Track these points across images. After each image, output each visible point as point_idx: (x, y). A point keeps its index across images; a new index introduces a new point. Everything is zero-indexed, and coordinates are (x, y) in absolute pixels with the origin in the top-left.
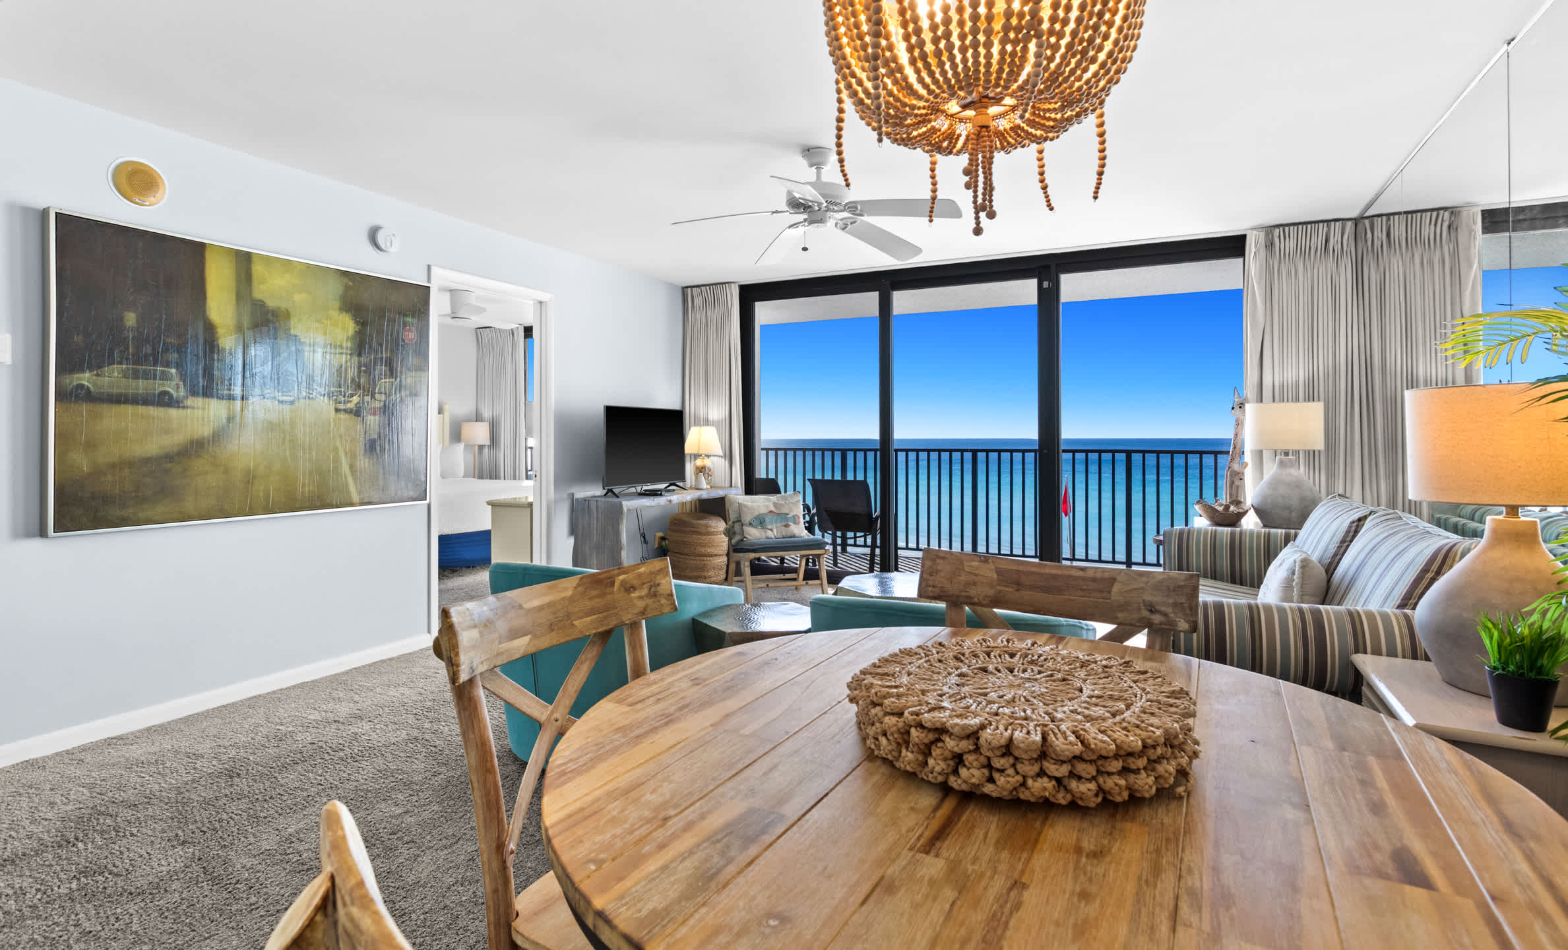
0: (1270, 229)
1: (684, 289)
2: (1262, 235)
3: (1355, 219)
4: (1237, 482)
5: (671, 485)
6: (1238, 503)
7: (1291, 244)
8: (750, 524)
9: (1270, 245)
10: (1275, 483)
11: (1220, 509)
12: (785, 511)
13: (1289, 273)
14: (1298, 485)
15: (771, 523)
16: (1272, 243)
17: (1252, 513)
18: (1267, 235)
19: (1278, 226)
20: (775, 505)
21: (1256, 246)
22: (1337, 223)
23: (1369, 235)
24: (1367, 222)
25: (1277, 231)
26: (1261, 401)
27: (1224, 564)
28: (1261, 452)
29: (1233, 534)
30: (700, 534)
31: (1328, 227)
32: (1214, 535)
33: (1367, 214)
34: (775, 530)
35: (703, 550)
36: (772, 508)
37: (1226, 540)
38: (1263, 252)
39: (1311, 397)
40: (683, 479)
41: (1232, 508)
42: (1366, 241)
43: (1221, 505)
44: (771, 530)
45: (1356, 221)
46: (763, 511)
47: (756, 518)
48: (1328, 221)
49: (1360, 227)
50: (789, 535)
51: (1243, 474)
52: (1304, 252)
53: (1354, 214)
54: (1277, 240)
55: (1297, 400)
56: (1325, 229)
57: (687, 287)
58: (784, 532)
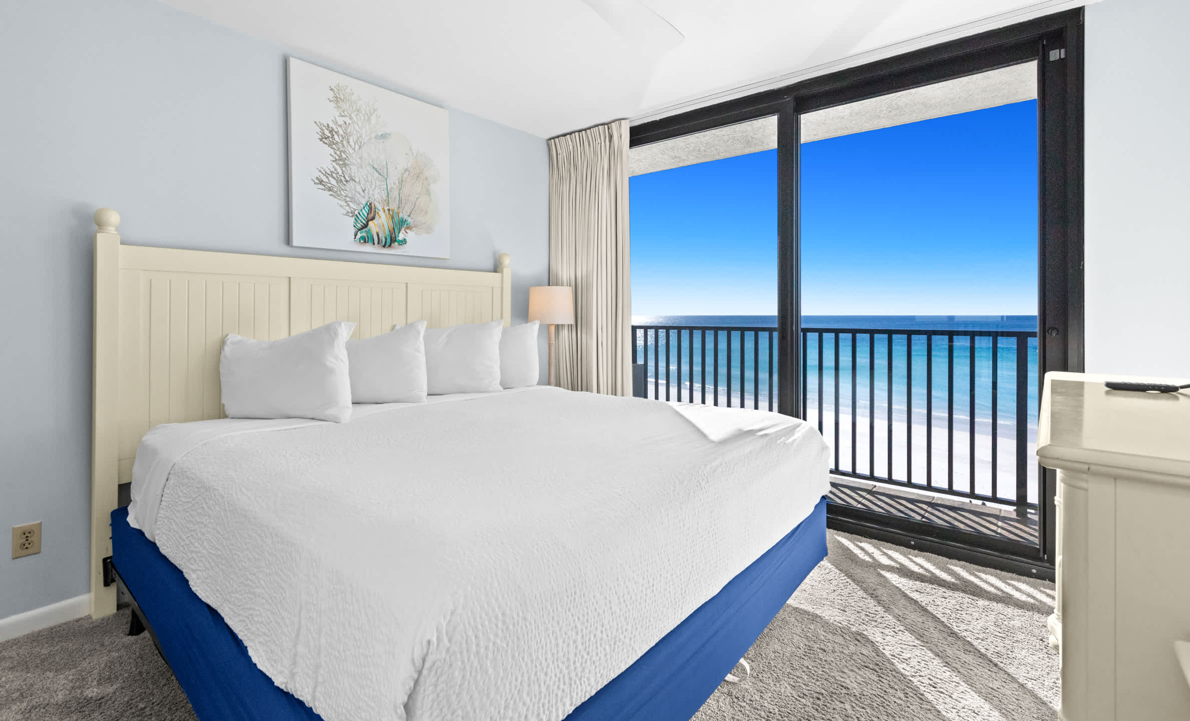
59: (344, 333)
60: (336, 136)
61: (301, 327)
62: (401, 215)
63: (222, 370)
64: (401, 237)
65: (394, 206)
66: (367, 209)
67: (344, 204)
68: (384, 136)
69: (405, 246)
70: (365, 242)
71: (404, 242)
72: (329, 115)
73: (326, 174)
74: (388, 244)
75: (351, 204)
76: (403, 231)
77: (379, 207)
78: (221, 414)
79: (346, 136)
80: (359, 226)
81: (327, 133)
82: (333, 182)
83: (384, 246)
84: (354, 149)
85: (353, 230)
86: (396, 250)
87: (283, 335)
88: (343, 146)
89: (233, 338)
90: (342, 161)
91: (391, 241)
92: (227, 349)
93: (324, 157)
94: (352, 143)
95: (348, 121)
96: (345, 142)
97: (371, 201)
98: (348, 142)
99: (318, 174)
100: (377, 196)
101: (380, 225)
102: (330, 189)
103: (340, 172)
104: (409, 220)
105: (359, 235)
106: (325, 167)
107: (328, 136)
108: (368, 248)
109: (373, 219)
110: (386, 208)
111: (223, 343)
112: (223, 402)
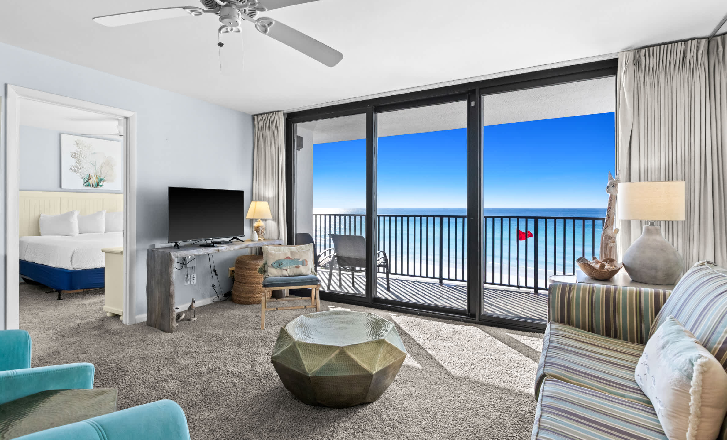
0: (637, 51)
1: (253, 116)
2: (631, 54)
3: (708, 38)
4: (610, 245)
5: (234, 238)
6: (611, 261)
7: (654, 61)
8: (272, 266)
9: (637, 63)
10: (641, 246)
11: (597, 266)
12: (297, 257)
13: (652, 83)
14: (663, 249)
15: (287, 265)
16: (639, 62)
17: (623, 272)
18: (635, 55)
19: (644, 47)
20: (292, 253)
21: (626, 62)
22: (693, 41)
23: (721, 48)
24: (719, 38)
25: (643, 51)
26: (630, 181)
27: (601, 318)
28: (629, 222)
29: (608, 291)
30: (251, 270)
31: (686, 45)
32: (592, 290)
33: (718, 33)
34: (289, 270)
35: (252, 280)
36: (289, 255)
37: (602, 297)
38: (631, 68)
39: (671, 177)
40: (243, 234)
41: (607, 266)
42: (718, 54)
43: (598, 262)
44: (286, 270)
45: (709, 39)
46: (282, 257)
47: (276, 262)
48: (686, 41)
49: (713, 43)
50: (298, 273)
51: (615, 238)
52: (665, 66)
53: (707, 33)
54: (643, 59)
55: (659, 179)
56: (683, 47)
57: (255, 115)
58: (296, 271)
59: (76, 214)
60: (77, 155)
61: (64, 211)
62: (101, 177)
63: (39, 223)
64: (101, 184)
65: (98, 174)
66: (88, 176)
67: (80, 175)
68: (94, 153)
69: (103, 187)
70: (87, 186)
71: (102, 185)
72: (75, 149)
73: (73, 167)
74: (96, 186)
75: (82, 175)
76: (102, 182)
77: (93, 175)
78: (39, 234)
79: (81, 155)
80: (85, 181)
81: (74, 154)
82: (76, 169)
83: (95, 187)
84: (83, 158)
85: (83, 183)
86: (99, 188)
87: (58, 213)
88: (79, 158)
89: (42, 215)
90: (79, 162)
91: (98, 185)
92: (41, 218)
93: (73, 162)
94: (83, 156)
95: (81, 150)
96: (80, 157)
97: (90, 173)
98: (81, 156)
99: (71, 167)
100: (92, 172)
101: (93, 181)
102: (75, 171)
103: (78, 166)
104: (104, 179)
105: (85, 184)
106: (73, 165)
107: (74, 155)
108: (89, 188)
109: (90, 179)
110: (95, 175)
111: (40, 216)
112: (40, 231)
